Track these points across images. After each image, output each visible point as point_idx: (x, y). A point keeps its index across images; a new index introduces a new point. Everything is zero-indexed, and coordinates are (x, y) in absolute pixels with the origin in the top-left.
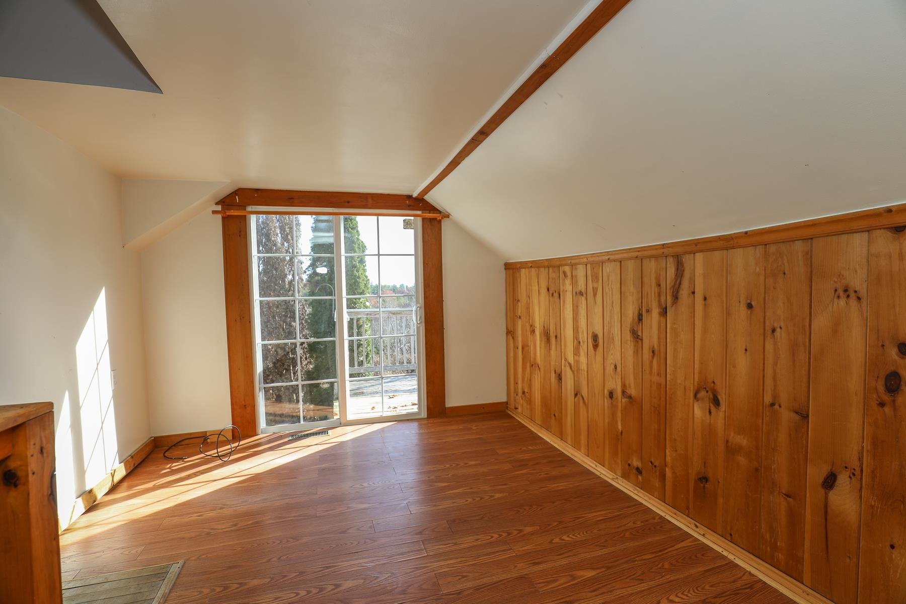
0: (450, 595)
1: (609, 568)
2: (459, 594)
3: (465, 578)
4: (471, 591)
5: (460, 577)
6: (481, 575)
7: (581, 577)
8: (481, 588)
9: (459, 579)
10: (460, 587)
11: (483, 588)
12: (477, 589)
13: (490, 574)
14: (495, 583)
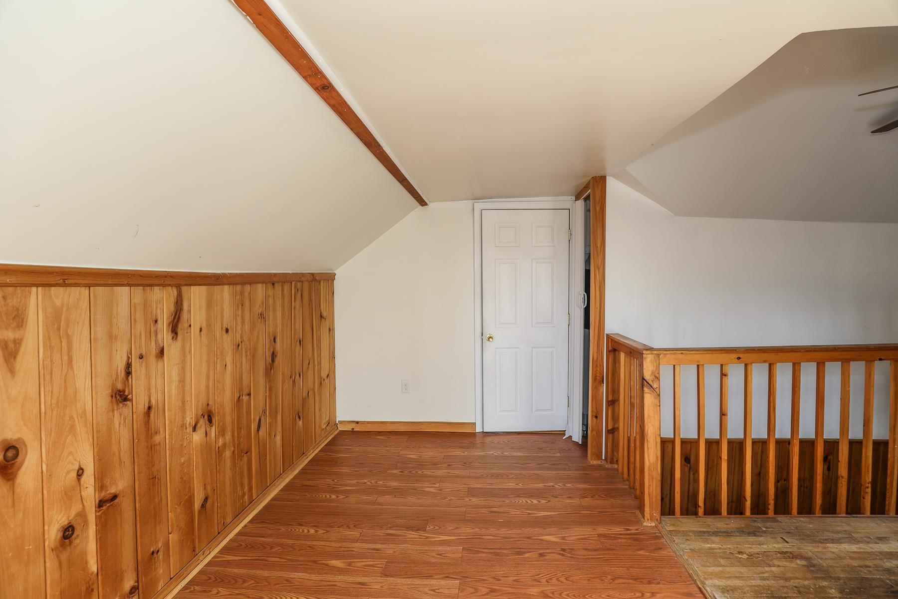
0: (456, 578)
1: (315, 562)
2: (447, 577)
3: (434, 588)
4: (436, 577)
5: (437, 591)
6: (417, 588)
7: (343, 562)
8: (426, 577)
9: (439, 589)
10: (443, 582)
11: (424, 577)
12: (430, 577)
13: (409, 587)
14: (412, 577)
